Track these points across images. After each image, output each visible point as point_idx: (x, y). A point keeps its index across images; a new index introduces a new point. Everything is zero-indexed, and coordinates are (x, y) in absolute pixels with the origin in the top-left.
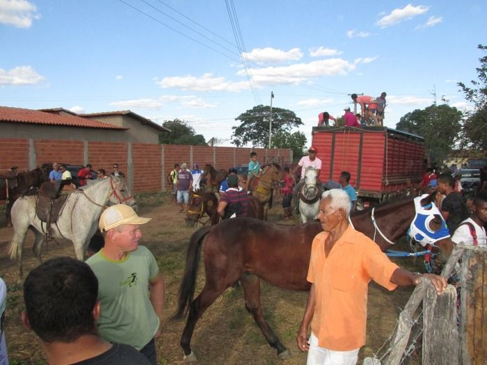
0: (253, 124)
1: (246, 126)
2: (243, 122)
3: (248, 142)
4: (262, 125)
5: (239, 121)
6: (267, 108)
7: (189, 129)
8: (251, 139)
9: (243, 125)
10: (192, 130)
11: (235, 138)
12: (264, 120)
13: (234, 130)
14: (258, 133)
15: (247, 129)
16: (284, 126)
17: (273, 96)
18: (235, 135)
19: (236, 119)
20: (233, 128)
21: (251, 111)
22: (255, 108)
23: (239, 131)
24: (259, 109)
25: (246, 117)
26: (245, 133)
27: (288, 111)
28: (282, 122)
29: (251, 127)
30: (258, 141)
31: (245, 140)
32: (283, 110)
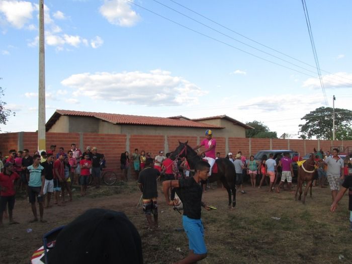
0: (316, 122)
1: (310, 124)
2: (308, 121)
3: (313, 136)
4: (324, 123)
5: (304, 120)
6: (329, 109)
7: (265, 128)
8: (315, 134)
9: (308, 123)
10: (267, 129)
11: (301, 134)
12: (326, 119)
13: (301, 127)
14: (321, 129)
15: (311, 126)
16: (344, 123)
17: (334, 99)
18: (302, 131)
19: (302, 119)
20: (300, 126)
21: (314, 112)
22: (317, 109)
23: (304, 128)
24: (321, 110)
25: (310, 117)
26: (310, 129)
27: (347, 110)
28: (342, 119)
29: (314, 125)
30: (321, 135)
31: (310, 135)
32: (343, 110)
